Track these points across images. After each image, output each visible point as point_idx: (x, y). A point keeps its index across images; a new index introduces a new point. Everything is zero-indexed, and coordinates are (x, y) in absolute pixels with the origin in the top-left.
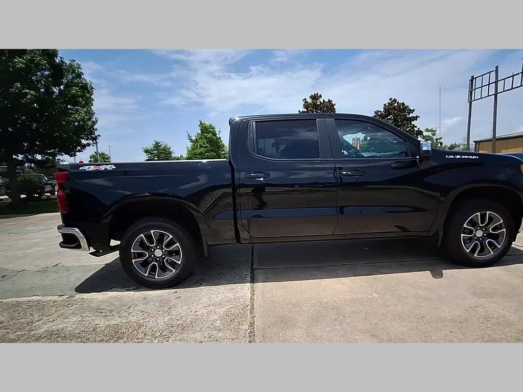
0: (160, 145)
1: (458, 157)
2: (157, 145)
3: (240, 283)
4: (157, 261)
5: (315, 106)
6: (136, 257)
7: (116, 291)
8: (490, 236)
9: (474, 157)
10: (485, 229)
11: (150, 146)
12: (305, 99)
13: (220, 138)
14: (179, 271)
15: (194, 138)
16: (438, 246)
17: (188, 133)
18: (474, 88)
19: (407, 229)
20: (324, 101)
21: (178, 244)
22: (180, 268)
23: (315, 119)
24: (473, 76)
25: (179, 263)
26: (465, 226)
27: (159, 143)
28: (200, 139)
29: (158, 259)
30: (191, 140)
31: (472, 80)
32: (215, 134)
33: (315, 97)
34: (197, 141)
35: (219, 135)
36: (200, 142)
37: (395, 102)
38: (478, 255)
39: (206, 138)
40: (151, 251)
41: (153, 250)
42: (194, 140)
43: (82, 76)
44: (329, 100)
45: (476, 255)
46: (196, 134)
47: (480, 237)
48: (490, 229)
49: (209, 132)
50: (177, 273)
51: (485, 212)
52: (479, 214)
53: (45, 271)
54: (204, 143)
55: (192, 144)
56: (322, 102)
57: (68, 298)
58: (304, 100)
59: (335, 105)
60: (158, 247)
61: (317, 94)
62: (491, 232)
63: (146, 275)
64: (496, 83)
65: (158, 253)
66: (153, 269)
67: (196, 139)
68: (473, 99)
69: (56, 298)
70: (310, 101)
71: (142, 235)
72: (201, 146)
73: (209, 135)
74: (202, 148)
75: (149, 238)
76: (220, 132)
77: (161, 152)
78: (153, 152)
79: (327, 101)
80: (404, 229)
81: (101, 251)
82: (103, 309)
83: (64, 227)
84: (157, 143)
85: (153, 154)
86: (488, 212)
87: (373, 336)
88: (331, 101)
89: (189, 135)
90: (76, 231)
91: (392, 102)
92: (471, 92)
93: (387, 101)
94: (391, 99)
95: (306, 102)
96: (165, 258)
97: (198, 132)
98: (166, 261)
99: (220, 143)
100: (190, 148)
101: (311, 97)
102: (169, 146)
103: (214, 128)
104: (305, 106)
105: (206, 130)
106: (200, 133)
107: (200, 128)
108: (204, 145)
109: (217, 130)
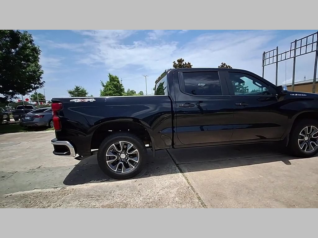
0: (79, 88)
1: (296, 95)
2: (77, 89)
3: (174, 173)
4: (122, 161)
5: (180, 66)
6: (109, 159)
7: (94, 182)
8: (312, 139)
9: (304, 95)
10: (309, 136)
11: (73, 89)
12: (175, 62)
13: (122, 85)
14: (137, 167)
15: (105, 84)
16: (287, 146)
18: (265, 59)
19: (265, 137)
20: (186, 63)
21: (137, 150)
22: (138, 165)
23: (217, 72)
25: (137, 162)
26: (300, 134)
27: (79, 87)
28: (109, 85)
29: (123, 160)
30: (104, 86)
31: (264, 54)
32: (118, 82)
33: (180, 61)
34: (107, 86)
36: (110, 87)
37: (225, 65)
38: (306, 151)
39: (113, 84)
40: (118, 155)
41: (119, 154)
43: (33, 43)
44: (188, 63)
45: (305, 151)
46: (107, 82)
47: (307, 141)
48: (312, 136)
49: (115, 81)
50: (136, 169)
51: (310, 126)
52: (307, 127)
53: (32, 171)
54: (112, 87)
55: (104, 88)
56: (185, 64)
57: (61, 189)
59: (192, 65)
60: (123, 152)
61: (182, 59)
62: (313, 137)
63: (116, 171)
64: (277, 56)
65: (123, 156)
66: (120, 167)
67: (107, 85)
68: (265, 65)
69: (53, 189)
70: (177, 63)
71: (113, 145)
72: (110, 89)
73: (116, 83)
74: (111, 91)
75: (118, 146)
76: (122, 81)
77: (80, 93)
79: (187, 63)
80: (262, 138)
81: (82, 156)
82: (93, 195)
83: (57, 140)
84: (77, 87)
85: (74, 94)
86: (312, 126)
87: (276, 200)
88: (190, 63)
89: (102, 82)
90: (67, 143)
91: (223, 65)
92: (264, 61)
93: (220, 65)
94: (222, 63)
95: (175, 64)
96: (127, 159)
97: (108, 81)
98: (129, 161)
99: (122, 88)
100: (103, 91)
101: (178, 61)
102: (85, 89)
103: (118, 79)
104: (174, 66)
105: (113, 80)
106: (109, 81)
107: (109, 78)
108: (112, 89)
109: (120, 80)
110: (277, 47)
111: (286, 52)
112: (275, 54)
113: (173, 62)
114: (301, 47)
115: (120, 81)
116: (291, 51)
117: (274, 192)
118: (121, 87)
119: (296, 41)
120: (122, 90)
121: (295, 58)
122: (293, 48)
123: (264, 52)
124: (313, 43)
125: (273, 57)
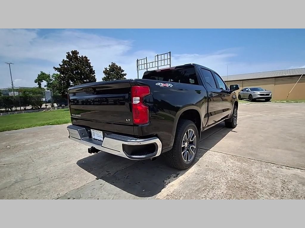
12: (69, 53)
21: (195, 136)
22: (196, 151)
24: (138, 59)
25: (195, 147)
31: (137, 61)
33: (75, 53)
44: (85, 56)
56: (81, 57)
58: (67, 53)
61: (76, 51)
63: (186, 161)
64: (147, 64)
68: (139, 69)
70: (71, 54)
71: (185, 134)
88: (87, 57)
90: (157, 140)
92: (138, 66)
94: (112, 63)
95: (69, 55)
101: (73, 52)
104: (68, 57)
110: (146, 57)
111: (152, 62)
116: (155, 62)
119: (158, 56)
121: (158, 67)
122: (157, 60)
124: (168, 59)
125: (144, 64)
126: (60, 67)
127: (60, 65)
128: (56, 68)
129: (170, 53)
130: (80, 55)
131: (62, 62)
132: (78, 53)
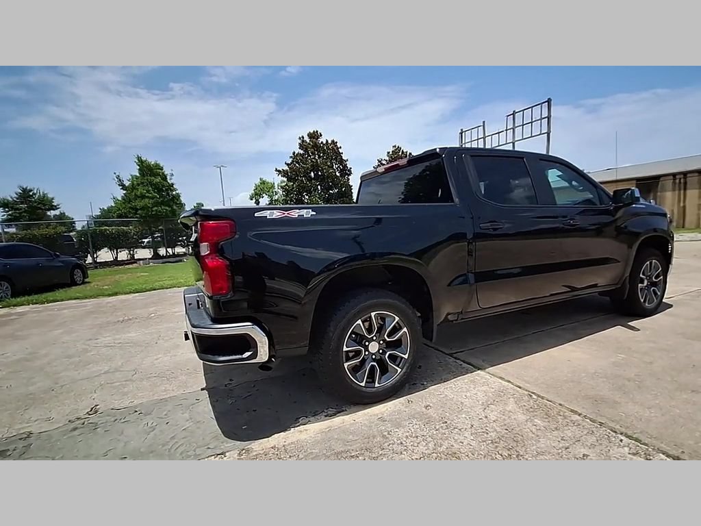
0: (31, 194)
2: (25, 194)
5: (315, 147)
12: (303, 137)
13: (173, 184)
15: (127, 183)
16: (625, 298)
17: (118, 174)
18: (463, 142)
20: (327, 141)
21: (405, 330)
22: (407, 365)
23: (523, 158)
25: (406, 357)
26: (641, 275)
27: (31, 191)
28: (138, 185)
29: (374, 357)
30: (123, 187)
31: (461, 133)
32: (164, 178)
33: (314, 136)
34: (133, 187)
35: (171, 179)
36: (141, 190)
37: (399, 150)
38: (648, 304)
39: (151, 184)
40: (365, 345)
41: (367, 343)
42: (128, 187)
44: (333, 141)
46: (130, 177)
47: (646, 287)
48: (654, 278)
49: (157, 175)
51: (652, 261)
52: (649, 262)
54: (148, 191)
55: (125, 192)
56: (324, 142)
57: (240, 454)
59: (340, 147)
60: (375, 338)
61: (317, 132)
63: (363, 384)
64: (484, 138)
65: (374, 347)
66: (372, 373)
67: (133, 184)
70: (307, 140)
71: (360, 321)
72: (143, 197)
73: (158, 179)
74: (147, 200)
76: (172, 175)
77: (35, 206)
78: (18, 206)
79: (330, 142)
84: (24, 190)
85: (17, 209)
88: (336, 142)
89: (118, 177)
90: (252, 328)
91: (396, 150)
93: (391, 150)
94: (395, 146)
95: (303, 141)
96: (384, 353)
97: (134, 174)
98: (388, 357)
99: (174, 193)
100: (120, 199)
101: (310, 135)
102: (50, 196)
103: (162, 169)
104: (301, 147)
105: (149, 171)
106: (138, 175)
107: (138, 167)
108: (147, 195)
109: (167, 171)
110: (484, 122)
111: (499, 133)
112: (481, 135)
113: (300, 138)
114: (532, 123)
115: (168, 177)
116: (506, 130)
117: (675, 379)
118: (172, 191)
119: (514, 114)
120: (174, 197)
121: (514, 144)
123: (462, 130)
124: (541, 119)
125: (478, 139)
126: (286, 168)
127: (288, 165)
128: (279, 171)
129: (549, 101)
130: (323, 140)
131: (291, 157)
132: (321, 135)
